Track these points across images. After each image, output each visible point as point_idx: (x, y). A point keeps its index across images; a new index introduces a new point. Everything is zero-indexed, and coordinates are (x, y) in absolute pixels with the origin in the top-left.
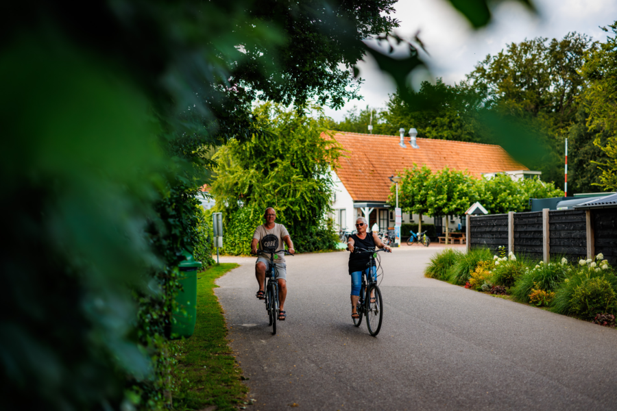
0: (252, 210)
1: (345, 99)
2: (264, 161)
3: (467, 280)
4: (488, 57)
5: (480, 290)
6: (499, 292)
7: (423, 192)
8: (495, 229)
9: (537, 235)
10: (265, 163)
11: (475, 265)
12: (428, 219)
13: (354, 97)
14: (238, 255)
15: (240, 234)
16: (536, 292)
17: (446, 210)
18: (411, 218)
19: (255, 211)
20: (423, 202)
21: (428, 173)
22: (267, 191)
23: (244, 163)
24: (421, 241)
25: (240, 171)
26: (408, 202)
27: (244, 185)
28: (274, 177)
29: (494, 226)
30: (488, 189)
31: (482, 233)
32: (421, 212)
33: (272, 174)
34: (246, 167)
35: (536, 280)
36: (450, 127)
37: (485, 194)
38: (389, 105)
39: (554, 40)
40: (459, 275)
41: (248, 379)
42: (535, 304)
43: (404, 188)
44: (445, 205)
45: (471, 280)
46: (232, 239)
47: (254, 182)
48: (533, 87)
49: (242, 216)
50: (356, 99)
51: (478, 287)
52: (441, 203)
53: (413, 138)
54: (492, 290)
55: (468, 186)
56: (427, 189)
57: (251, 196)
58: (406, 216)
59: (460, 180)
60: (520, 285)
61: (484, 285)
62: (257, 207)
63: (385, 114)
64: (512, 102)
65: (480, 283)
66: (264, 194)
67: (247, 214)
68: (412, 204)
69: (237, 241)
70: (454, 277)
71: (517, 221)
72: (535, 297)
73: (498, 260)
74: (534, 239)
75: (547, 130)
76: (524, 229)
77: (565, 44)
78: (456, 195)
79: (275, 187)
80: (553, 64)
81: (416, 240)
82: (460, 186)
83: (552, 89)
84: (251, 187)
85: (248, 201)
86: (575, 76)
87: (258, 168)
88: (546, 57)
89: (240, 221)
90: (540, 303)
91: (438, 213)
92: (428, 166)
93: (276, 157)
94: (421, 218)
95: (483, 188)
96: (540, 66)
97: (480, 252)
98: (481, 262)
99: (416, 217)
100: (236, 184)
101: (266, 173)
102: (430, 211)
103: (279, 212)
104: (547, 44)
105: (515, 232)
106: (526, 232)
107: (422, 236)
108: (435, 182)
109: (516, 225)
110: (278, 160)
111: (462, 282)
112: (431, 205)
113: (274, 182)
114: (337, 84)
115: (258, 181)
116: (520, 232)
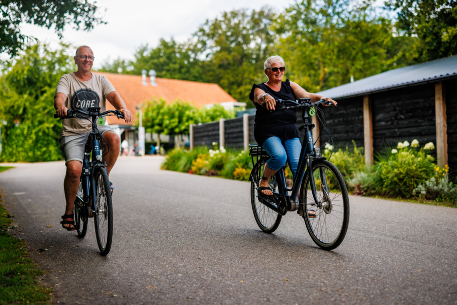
0: (26, 127)
1: (94, 23)
2: (35, 88)
3: (190, 168)
4: (207, 21)
5: (200, 174)
6: (213, 175)
7: (160, 117)
8: (210, 133)
9: (240, 134)
10: (36, 90)
11: (196, 158)
12: (165, 138)
13: (102, 22)
14: (16, 161)
15: (17, 146)
16: (239, 170)
17: (177, 130)
18: (152, 136)
19: (29, 128)
20: (160, 125)
21: (164, 103)
22: (38, 111)
23: (19, 90)
24: (160, 153)
25: (16, 96)
26: (149, 125)
27: (19, 107)
28: (44, 101)
29: (209, 131)
30: (208, 115)
31: (202, 137)
32: (159, 132)
33: (42, 98)
34: (21, 93)
35: (239, 162)
36: (180, 72)
37: (205, 118)
38: (135, 56)
39: (254, 10)
40: (185, 166)
41: (13, 217)
42: (238, 179)
43: (146, 114)
44: (177, 127)
45: (194, 168)
46: (10, 150)
47: (27, 104)
48: (239, 44)
49: (18, 131)
50: (103, 24)
51: (198, 172)
52: (173, 125)
53: (153, 78)
54: (209, 174)
55: (194, 113)
56: (163, 114)
57: (25, 116)
58: (148, 135)
59: (187, 108)
60: (228, 167)
61: (203, 171)
62: (30, 124)
63: (131, 63)
64: (225, 54)
65: (200, 169)
66: (36, 114)
67: (22, 130)
68: (152, 126)
69: (14, 151)
70: (181, 168)
71: (227, 125)
72: (238, 174)
73: (212, 153)
74: (237, 137)
75: (249, 75)
76: (231, 130)
77: (261, 13)
78: (185, 119)
79: (44, 108)
80: (253, 28)
81: (155, 153)
82: (187, 113)
83: (252, 45)
84: (25, 109)
85: (22, 120)
86: (269, 37)
87: (30, 94)
88: (248, 23)
89: (16, 136)
90: (241, 178)
91: (172, 133)
92: (164, 98)
93: (45, 85)
94: (159, 137)
95: (204, 115)
96: (244, 28)
97: (200, 149)
98: (200, 155)
99: (155, 136)
100: (13, 107)
101: (37, 98)
102: (166, 131)
103: (48, 128)
104: (249, 13)
105: (225, 133)
106: (232, 133)
107: (160, 149)
108: (170, 110)
109: (225, 129)
110: (46, 88)
111: (188, 170)
112: (167, 127)
113: (43, 105)
114: (88, 12)
115: (31, 104)
116: (229, 134)
